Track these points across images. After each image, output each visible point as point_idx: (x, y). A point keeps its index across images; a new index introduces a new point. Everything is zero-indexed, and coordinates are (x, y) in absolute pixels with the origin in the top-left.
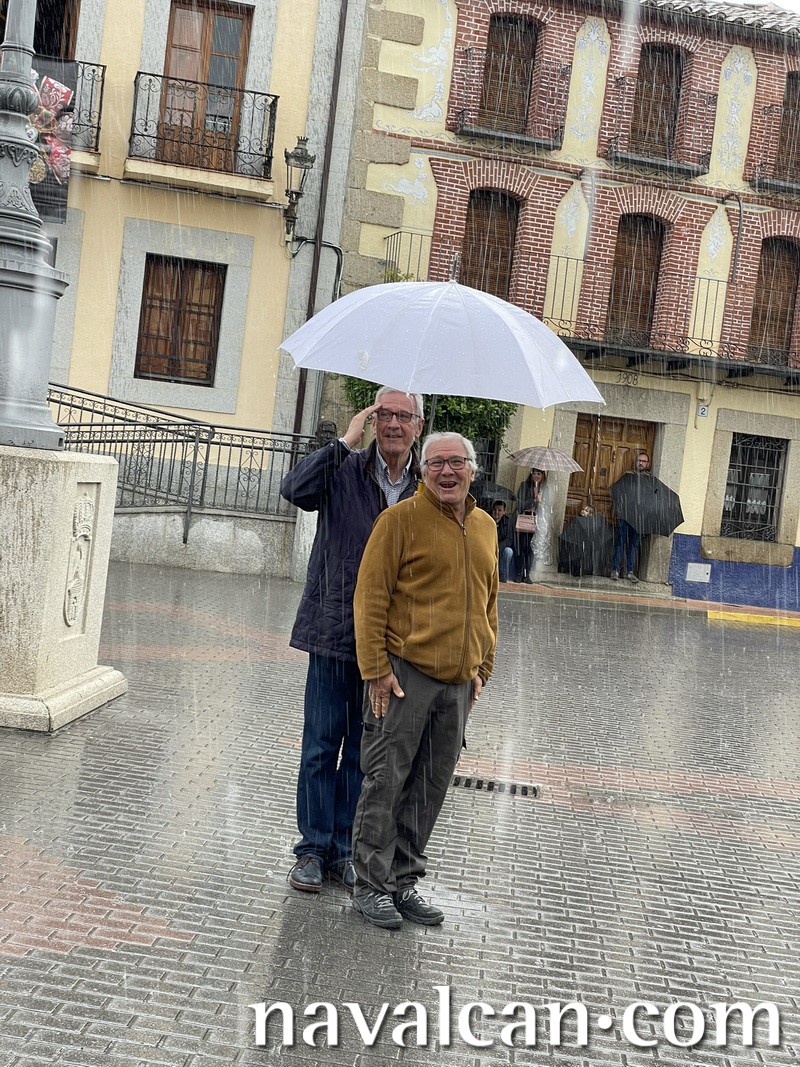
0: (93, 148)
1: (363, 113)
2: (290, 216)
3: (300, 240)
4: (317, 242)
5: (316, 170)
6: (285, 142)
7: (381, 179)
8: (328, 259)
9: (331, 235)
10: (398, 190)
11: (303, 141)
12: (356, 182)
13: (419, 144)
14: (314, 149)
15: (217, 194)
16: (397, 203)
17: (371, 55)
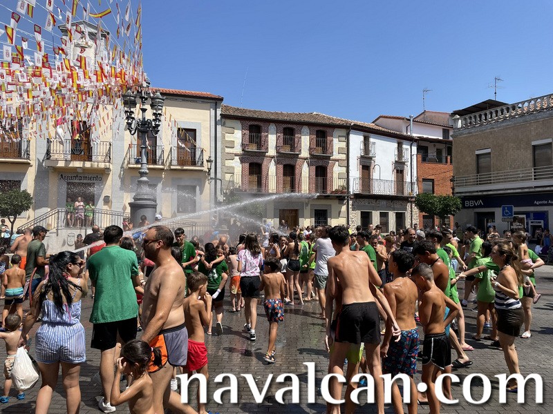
0: (163, 164)
1: (223, 149)
2: (209, 173)
3: (211, 178)
4: (216, 179)
5: (213, 164)
6: (206, 157)
7: (228, 163)
8: (218, 182)
9: (219, 176)
10: (233, 165)
11: (210, 157)
12: (223, 165)
13: (236, 155)
14: (213, 159)
15: (192, 170)
16: (233, 168)
17: (223, 137)
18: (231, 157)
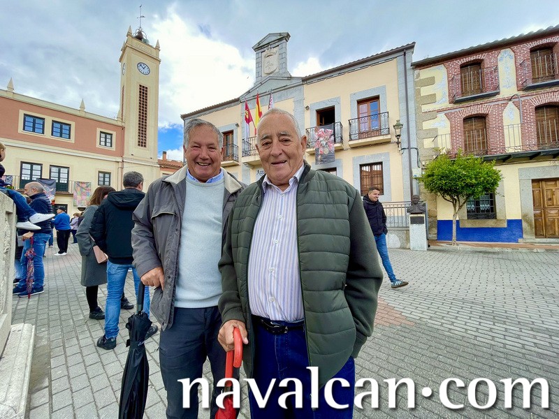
1: (418, 109)
3: (403, 149)
4: (409, 148)
5: (405, 126)
6: (393, 123)
7: (427, 125)
8: (414, 152)
9: (413, 144)
10: (434, 126)
11: (399, 121)
12: (419, 128)
13: (439, 111)
16: (436, 130)
17: (418, 92)
18: (432, 115)
